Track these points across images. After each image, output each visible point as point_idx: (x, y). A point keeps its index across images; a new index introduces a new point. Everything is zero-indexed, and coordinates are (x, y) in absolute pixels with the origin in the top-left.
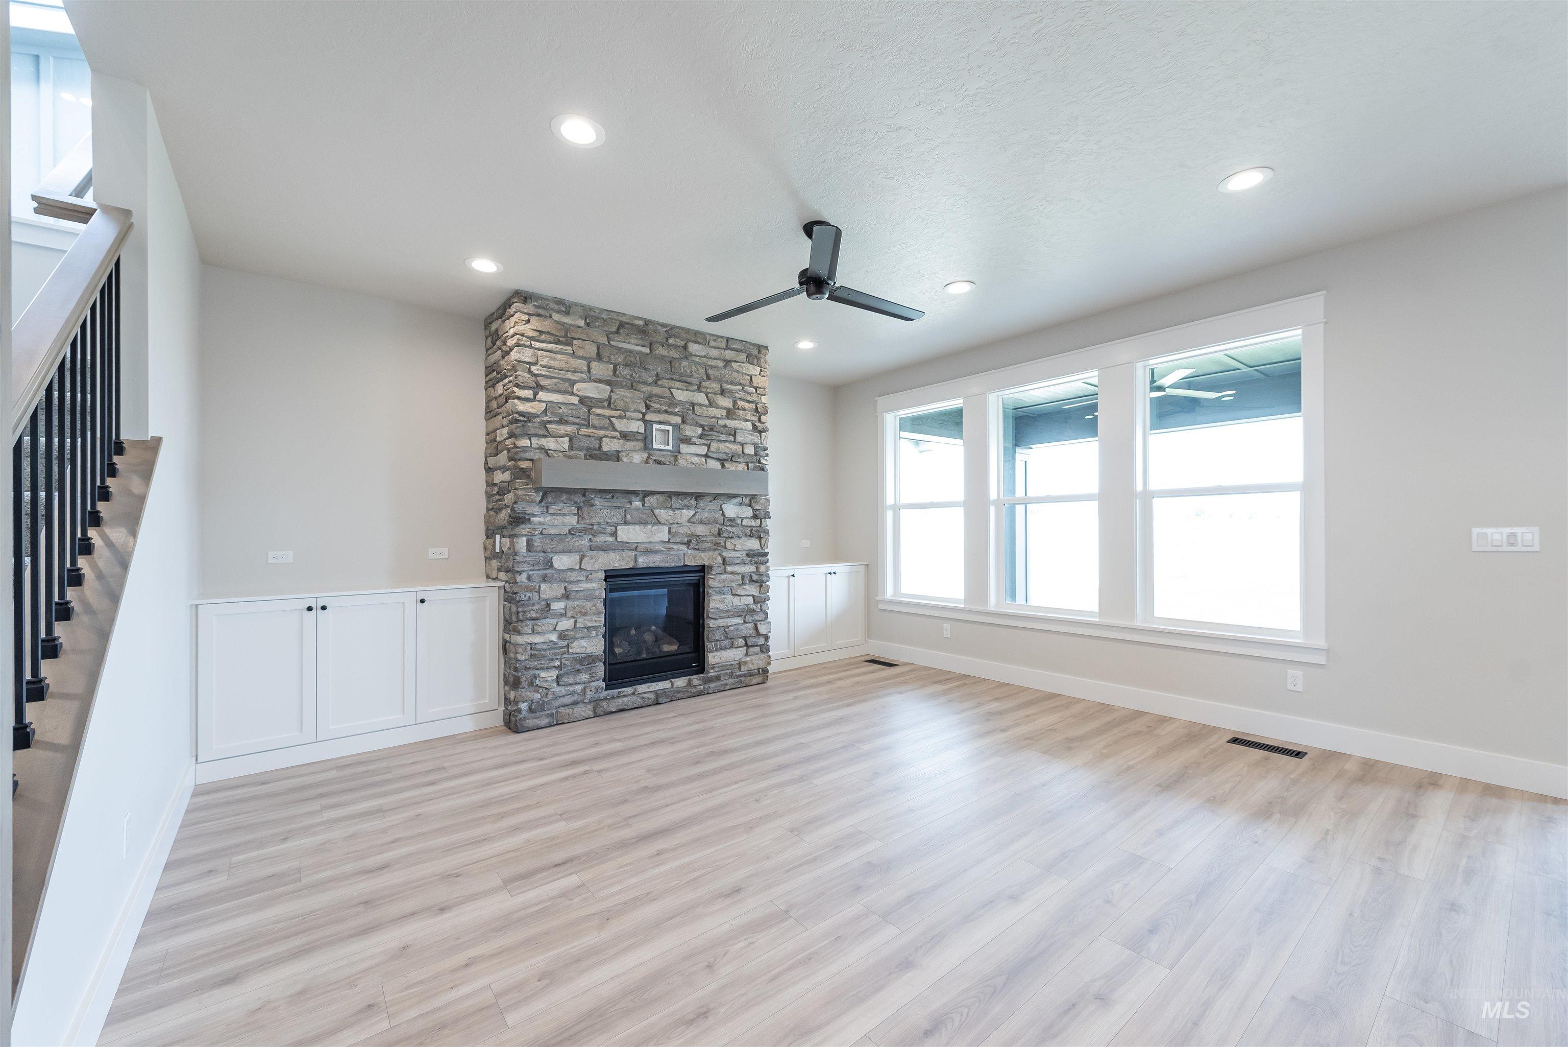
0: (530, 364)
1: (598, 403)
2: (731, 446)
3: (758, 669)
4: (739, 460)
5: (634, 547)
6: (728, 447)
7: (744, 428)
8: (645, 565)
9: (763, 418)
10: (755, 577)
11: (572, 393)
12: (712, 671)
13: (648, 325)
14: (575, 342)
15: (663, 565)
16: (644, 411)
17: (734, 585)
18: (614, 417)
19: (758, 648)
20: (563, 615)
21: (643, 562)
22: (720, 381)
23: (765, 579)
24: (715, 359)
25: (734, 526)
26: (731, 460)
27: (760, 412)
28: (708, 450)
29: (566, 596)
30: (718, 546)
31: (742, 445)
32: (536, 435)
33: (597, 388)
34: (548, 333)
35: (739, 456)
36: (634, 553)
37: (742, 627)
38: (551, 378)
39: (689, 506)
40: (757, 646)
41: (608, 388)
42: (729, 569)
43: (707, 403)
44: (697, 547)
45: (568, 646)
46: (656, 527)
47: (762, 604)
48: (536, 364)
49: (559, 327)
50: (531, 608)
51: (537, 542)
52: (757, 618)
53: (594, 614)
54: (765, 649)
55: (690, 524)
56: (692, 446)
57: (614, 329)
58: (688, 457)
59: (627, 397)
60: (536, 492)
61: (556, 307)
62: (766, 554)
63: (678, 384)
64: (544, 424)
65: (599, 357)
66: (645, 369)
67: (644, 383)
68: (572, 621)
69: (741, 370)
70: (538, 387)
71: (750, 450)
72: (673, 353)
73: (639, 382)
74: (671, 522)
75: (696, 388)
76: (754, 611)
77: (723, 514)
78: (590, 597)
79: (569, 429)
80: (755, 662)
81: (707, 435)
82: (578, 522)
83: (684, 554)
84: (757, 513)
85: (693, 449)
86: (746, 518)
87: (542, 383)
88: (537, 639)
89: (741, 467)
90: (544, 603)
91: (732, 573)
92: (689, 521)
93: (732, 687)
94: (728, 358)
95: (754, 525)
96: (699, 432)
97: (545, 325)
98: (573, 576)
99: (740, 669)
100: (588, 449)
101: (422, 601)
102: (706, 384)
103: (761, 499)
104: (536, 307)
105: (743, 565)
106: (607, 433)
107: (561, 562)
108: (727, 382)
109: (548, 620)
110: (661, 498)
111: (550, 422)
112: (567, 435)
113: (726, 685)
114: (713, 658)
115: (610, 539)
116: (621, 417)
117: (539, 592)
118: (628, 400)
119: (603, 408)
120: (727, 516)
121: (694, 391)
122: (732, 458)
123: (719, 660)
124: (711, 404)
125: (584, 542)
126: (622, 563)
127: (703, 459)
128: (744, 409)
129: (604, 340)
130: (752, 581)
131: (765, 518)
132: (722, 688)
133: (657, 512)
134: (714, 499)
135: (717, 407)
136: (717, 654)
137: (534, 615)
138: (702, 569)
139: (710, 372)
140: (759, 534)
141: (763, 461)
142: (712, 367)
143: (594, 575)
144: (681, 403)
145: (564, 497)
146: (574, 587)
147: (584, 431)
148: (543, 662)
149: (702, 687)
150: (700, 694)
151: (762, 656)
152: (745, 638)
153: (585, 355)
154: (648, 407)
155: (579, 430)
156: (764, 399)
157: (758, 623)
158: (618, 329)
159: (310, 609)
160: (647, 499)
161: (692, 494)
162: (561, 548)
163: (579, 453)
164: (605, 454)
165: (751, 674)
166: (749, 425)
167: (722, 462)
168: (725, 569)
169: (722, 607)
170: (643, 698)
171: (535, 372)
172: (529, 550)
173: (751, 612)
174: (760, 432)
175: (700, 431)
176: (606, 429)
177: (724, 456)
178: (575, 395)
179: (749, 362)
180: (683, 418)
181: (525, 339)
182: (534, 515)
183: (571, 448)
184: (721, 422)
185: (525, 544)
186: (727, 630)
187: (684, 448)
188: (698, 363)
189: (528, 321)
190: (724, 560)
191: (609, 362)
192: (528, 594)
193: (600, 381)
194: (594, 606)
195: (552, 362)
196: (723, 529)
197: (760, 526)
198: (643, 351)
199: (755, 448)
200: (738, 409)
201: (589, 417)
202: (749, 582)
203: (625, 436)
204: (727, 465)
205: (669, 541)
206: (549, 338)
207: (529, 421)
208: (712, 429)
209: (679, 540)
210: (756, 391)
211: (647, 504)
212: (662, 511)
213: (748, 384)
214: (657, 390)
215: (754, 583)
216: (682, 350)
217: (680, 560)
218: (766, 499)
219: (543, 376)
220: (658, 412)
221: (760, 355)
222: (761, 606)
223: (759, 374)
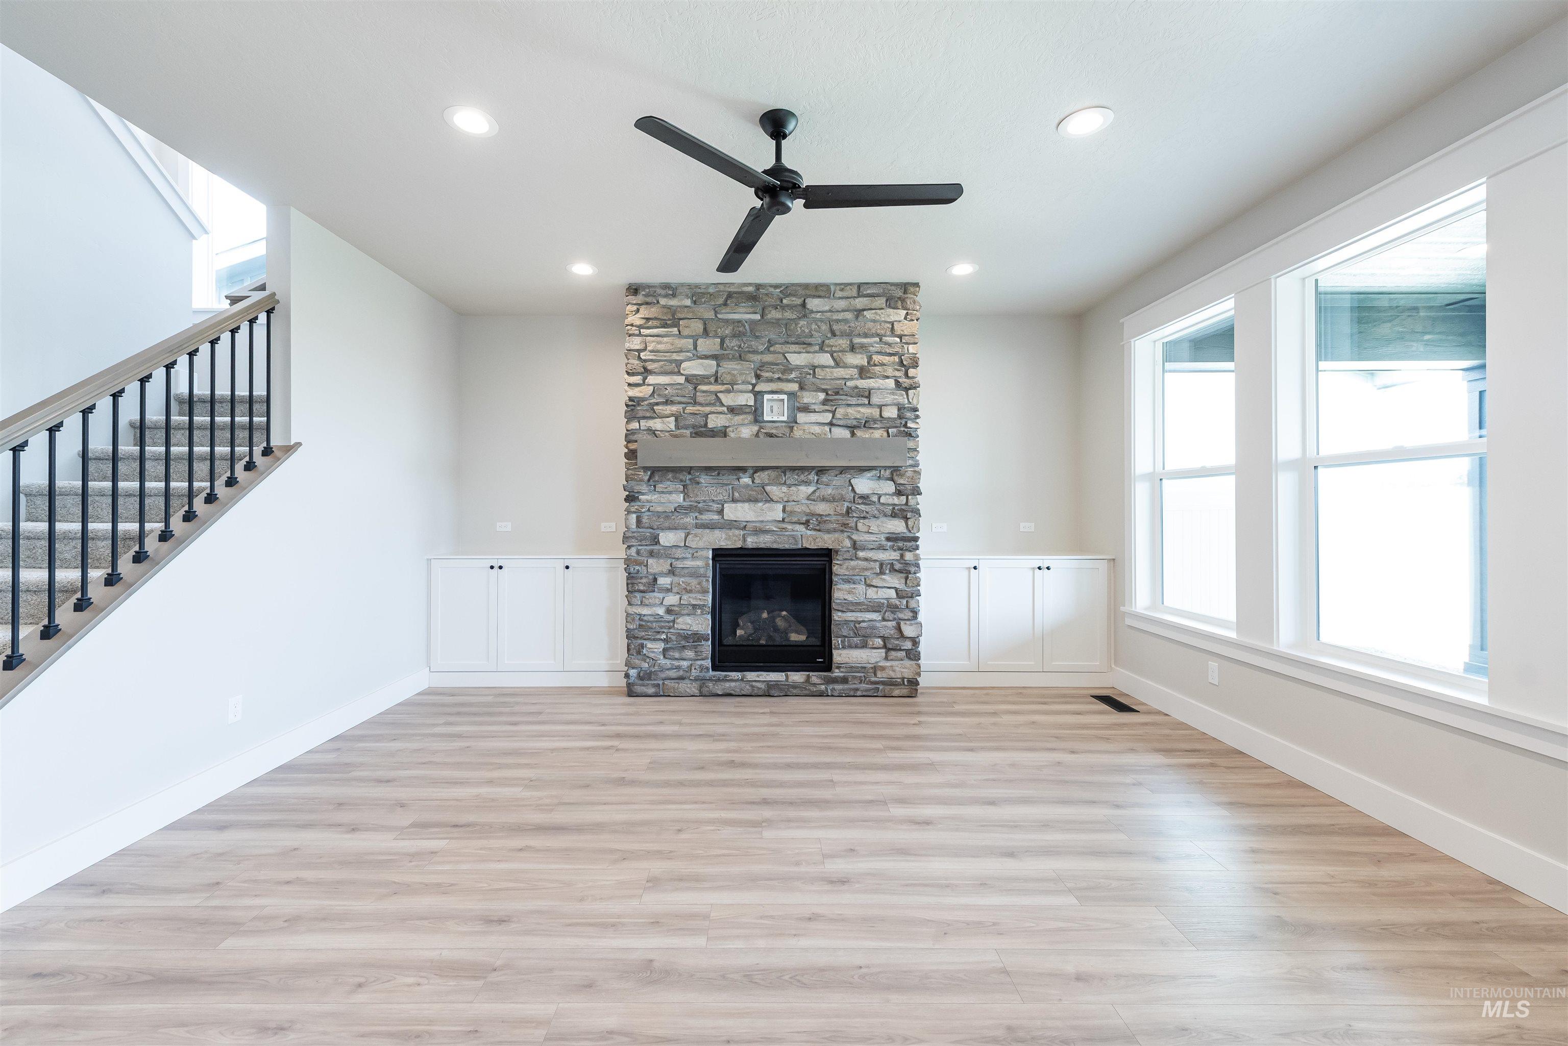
0: (639, 351)
1: (704, 380)
2: (862, 410)
3: (903, 679)
4: (876, 426)
5: (742, 526)
6: (859, 412)
7: (881, 388)
8: (755, 546)
9: (911, 372)
10: (898, 566)
11: (679, 373)
12: (837, 671)
13: (758, 289)
14: (681, 322)
15: (775, 546)
16: (754, 381)
17: (868, 573)
18: (721, 392)
19: (904, 653)
20: (669, 590)
21: (752, 542)
22: (849, 335)
23: (913, 569)
24: (843, 311)
25: (869, 504)
26: (865, 426)
27: (908, 364)
28: (833, 417)
29: (672, 572)
30: (845, 528)
31: (880, 407)
32: (644, 418)
33: (701, 364)
34: (656, 319)
35: (875, 421)
36: (742, 533)
37: (878, 625)
38: (659, 361)
39: (806, 482)
40: (900, 650)
41: (715, 363)
42: (861, 554)
43: (832, 363)
44: (818, 528)
45: (674, 621)
46: (767, 505)
47: (910, 600)
48: (645, 349)
49: (665, 310)
50: (639, 581)
51: (645, 520)
52: (901, 616)
53: (699, 592)
54: (913, 655)
55: (810, 502)
56: (812, 414)
57: (721, 301)
58: (806, 427)
59: (735, 369)
60: (644, 472)
61: (663, 292)
62: (916, 539)
63: (794, 348)
64: (652, 406)
65: (706, 332)
66: (757, 337)
67: (755, 352)
68: (678, 597)
69: (878, 317)
70: (646, 372)
71: (891, 413)
72: (788, 315)
73: (749, 352)
74: (785, 499)
75: (817, 348)
76: (896, 607)
77: (853, 490)
78: (694, 574)
79: (674, 408)
80: (897, 669)
81: (832, 400)
82: (684, 499)
83: (802, 535)
84: (902, 488)
85: (813, 417)
86: (886, 494)
87: (649, 368)
88: (645, 611)
89: (878, 434)
90: (651, 577)
91: (866, 559)
92: (808, 499)
93: (865, 694)
94: (859, 306)
95: (897, 503)
96: (820, 398)
97: (651, 312)
98: (679, 553)
99: (875, 675)
100: (694, 427)
101: (567, 567)
102: (832, 342)
103: (906, 471)
104: (646, 296)
105: (882, 551)
106: (713, 409)
107: (667, 538)
108: (859, 335)
109: (655, 594)
110: (773, 474)
111: (657, 404)
112: (672, 415)
113: (857, 690)
114: (840, 656)
115: (716, 517)
116: (728, 391)
117: (647, 566)
118: (735, 372)
119: (710, 383)
120: (857, 492)
121: (816, 352)
122: (866, 424)
123: (847, 660)
124: (837, 364)
125: (689, 520)
126: (729, 543)
127: (827, 428)
128: (883, 365)
129: (710, 315)
130: (893, 570)
131: (913, 494)
132: (852, 693)
133: (768, 488)
134: (841, 473)
135: (846, 366)
136: (845, 652)
137: (642, 588)
138: (827, 554)
139: (835, 327)
140: (906, 513)
141: (910, 424)
142: (838, 321)
143: (700, 553)
144: (798, 368)
145: (670, 476)
146: (679, 564)
147: (690, 409)
148: (650, 633)
149: (823, 687)
150: (821, 694)
151: (908, 663)
152: (884, 638)
153: (690, 334)
154: (758, 377)
155: (684, 409)
156: (912, 349)
157: (902, 623)
158: (726, 300)
159: (492, 567)
160: (756, 475)
161: (813, 468)
162: (667, 524)
163: (685, 431)
164: (712, 430)
165: (891, 683)
166: (891, 383)
167: (852, 429)
168: (856, 554)
169: (850, 598)
170: (752, 686)
171: (643, 358)
172: (638, 526)
173: (894, 608)
174: (907, 390)
175: (822, 396)
176: (713, 405)
177: (855, 423)
178: (682, 375)
179: (890, 307)
180: (800, 385)
181: (634, 328)
182: (643, 494)
183: (677, 427)
184: (850, 384)
185: (634, 521)
186: (857, 625)
187: (802, 417)
188: (821, 321)
189: (638, 311)
190: (854, 544)
191: (716, 336)
192: (637, 568)
193: (706, 357)
194: (699, 584)
195: (659, 346)
196: (853, 508)
197: (907, 504)
198: (752, 318)
199: (899, 410)
200: (875, 365)
201: (695, 394)
202: (890, 571)
203: (732, 410)
204: (859, 433)
205: (783, 520)
206: (655, 323)
207: (639, 405)
208: (837, 393)
209: (795, 519)
210: (901, 341)
211: (757, 481)
212: (775, 488)
213: (889, 333)
214: (768, 358)
215: (896, 573)
216: (800, 308)
217: (796, 541)
218: (915, 471)
219: (652, 360)
220: (771, 380)
221: (906, 296)
222: (907, 602)
223: (905, 318)
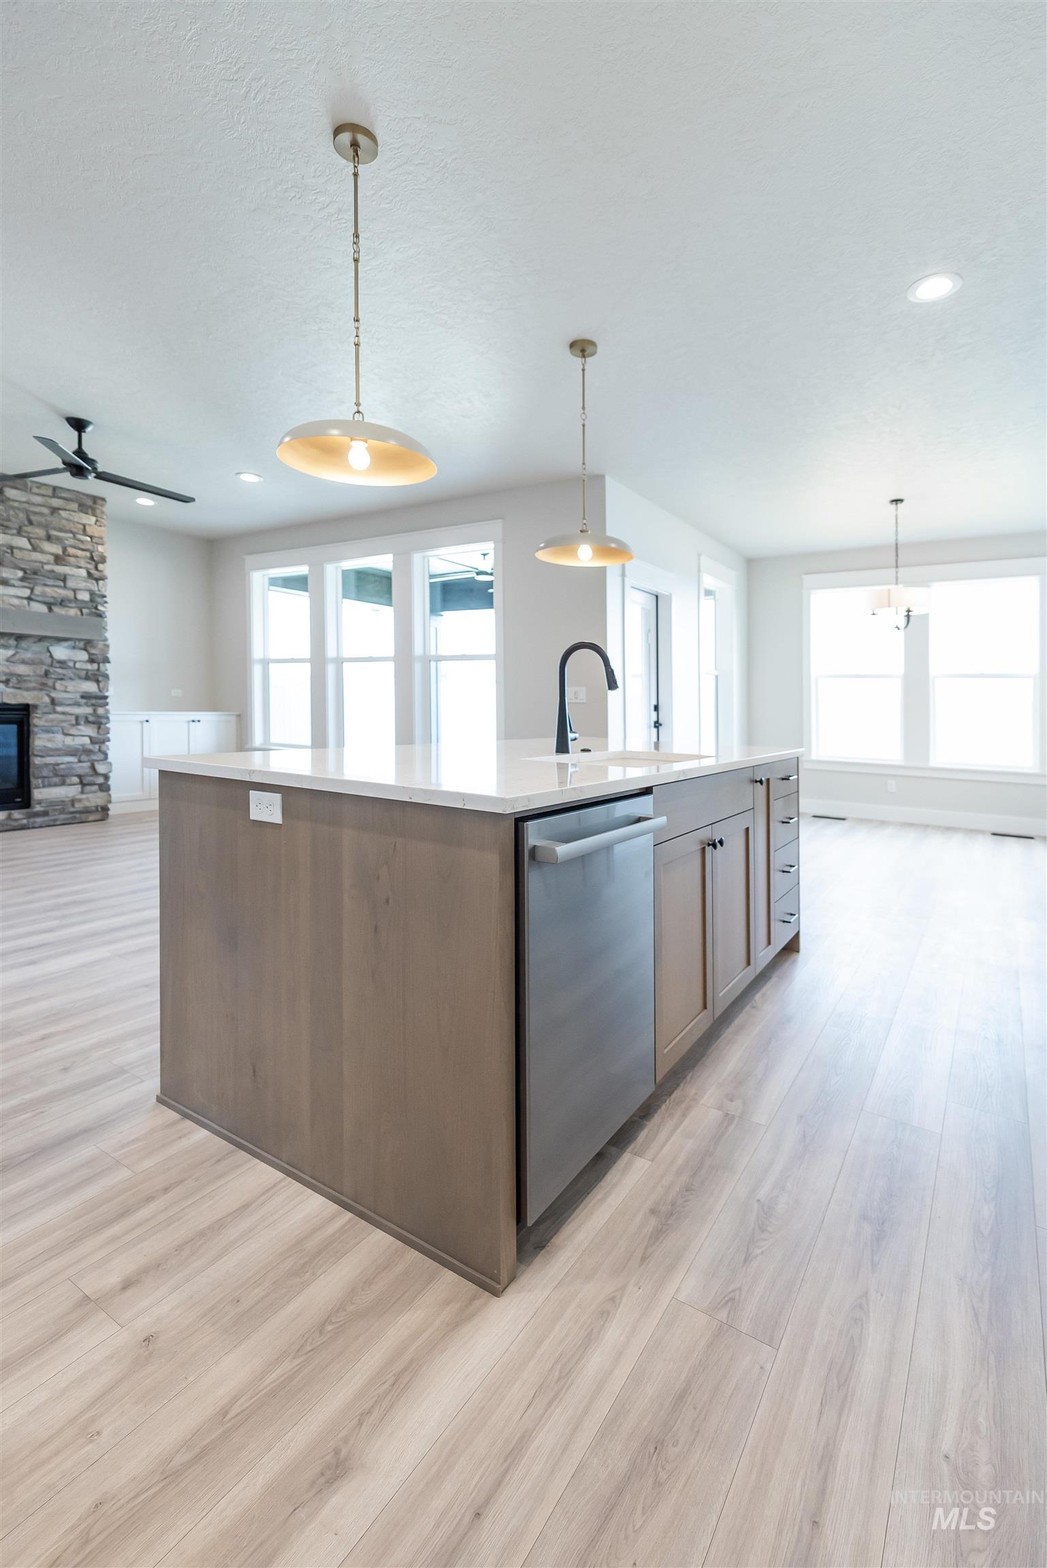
2: (61, 591)
3: (97, 807)
4: (72, 605)
6: (57, 592)
7: (77, 575)
9: (100, 566)
10: (92, 719)
12: (39, 807)
17: (66, 724)
19: (96, 787)
22: (46, 528)
23: (104, 721)
24: (41, 506)
25: (66, 669)
26: (61, 605)
27: (97, 561)
28: (31, 593)
30: (46, 686)
31: (75, 591)
35: (70, 601)
37: (77, 766)
39: (9, 645)
40: (95, 784)
42: (59, 709)
43: (30, 548)
44: (21, 686)
47: (101, 745)
52: (95, 758)
54: (104, 788)
55: (9, 664)
56: (14, 589)
58: (9, 599)
62: (106, 697)
69: (72, 518)
71: (84, 596)
75: (17, 533)
76: (92, 752)
77: (51, 656)
80: (91, 800)
81: (30, 579)
83: (3, 693)
84: (94, 657)
85: (15, 592)
86: (81, 661)
89: (74, 612)
91: (64, 713)
92: (10, 660)
93: (63, 821)
94: (55, 506)
95: (91, 669)
96: (18, 575)
99: (73, 806)
102: (28, 529)
103: (97, 644)
105: (78, 707)
113: (55, 820)
114: (39, 792)
120: (55, 658)
121: (15, 536)
122: (63, 603)
123: (46, 796)
124: (35, 550)
127: (26, 602)
128: (77, 557)
130: (88, 722)
131: (104, 662)
132: (52, 823)
134: (41, 641)
135: (43, 553)
136: (43, 790)
138: (28, 708)
139: (32, 518)
140: (98, 677)
141: (100, 608)
142: (36, 514)
149: (26, 822)
150: (24, 828)
151: (101, 794)
152: (80, 777)
156: (100, 548)
157: (97, 764)
165: (87, 811)
166: (84, 573)
167: (50, 606)
168: (54, 708)
169: (49, 744)
173: (89, 752)
174: (97, 580)
175: (22, 574)
177: (52, 600)
179: (83, 512)
184: (48, 568)
186: (56, 766)
187: (5, 591)
188: (20, 510)
190: (53, 700)
196: (51, 670)
197: (98, 670)
199: (91, 595)
200: (69, 556)
202: (86, 723)
204: (56, 609)
208: (35, 574)
210: (92, 541)
213: (81, 532)
215: (90, 725)
218: (104, 645)
221: (95, 506)
222: (100, 747)
223: (96, 524)
